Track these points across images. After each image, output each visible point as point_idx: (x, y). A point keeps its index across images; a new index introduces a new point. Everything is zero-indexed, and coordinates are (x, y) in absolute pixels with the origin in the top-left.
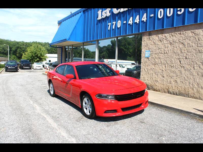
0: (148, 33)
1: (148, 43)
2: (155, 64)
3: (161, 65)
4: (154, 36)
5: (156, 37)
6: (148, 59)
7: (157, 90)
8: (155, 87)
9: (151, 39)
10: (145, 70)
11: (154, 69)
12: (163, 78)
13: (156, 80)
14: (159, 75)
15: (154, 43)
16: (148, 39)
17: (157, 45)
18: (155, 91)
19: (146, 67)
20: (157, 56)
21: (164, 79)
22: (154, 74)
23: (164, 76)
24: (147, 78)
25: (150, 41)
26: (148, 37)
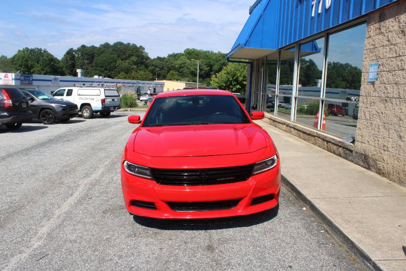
0: (377, 15)
1: (376, 42)
2: (386, 100)
3: (398, 103)
4: (390, 20)
5: (395, 23)
6: (374, 86)
7: (383, 173)
8: (380, 165)
9: (383, 30)
10: (365, 117)
11: (382, 113)
12: (400, 142)
13: (384, 146)
14: (392, 131)
15: (389, 41)
16: (378, 31)
17: (394, 45)
18: (379, 174)
19: (367, 108)
20: (391, 77)
21: (402, 144)
22: (382, 129)
23: (402, 134)
24: (367, 138)
25: (381, 37)
26: (377, 25)
